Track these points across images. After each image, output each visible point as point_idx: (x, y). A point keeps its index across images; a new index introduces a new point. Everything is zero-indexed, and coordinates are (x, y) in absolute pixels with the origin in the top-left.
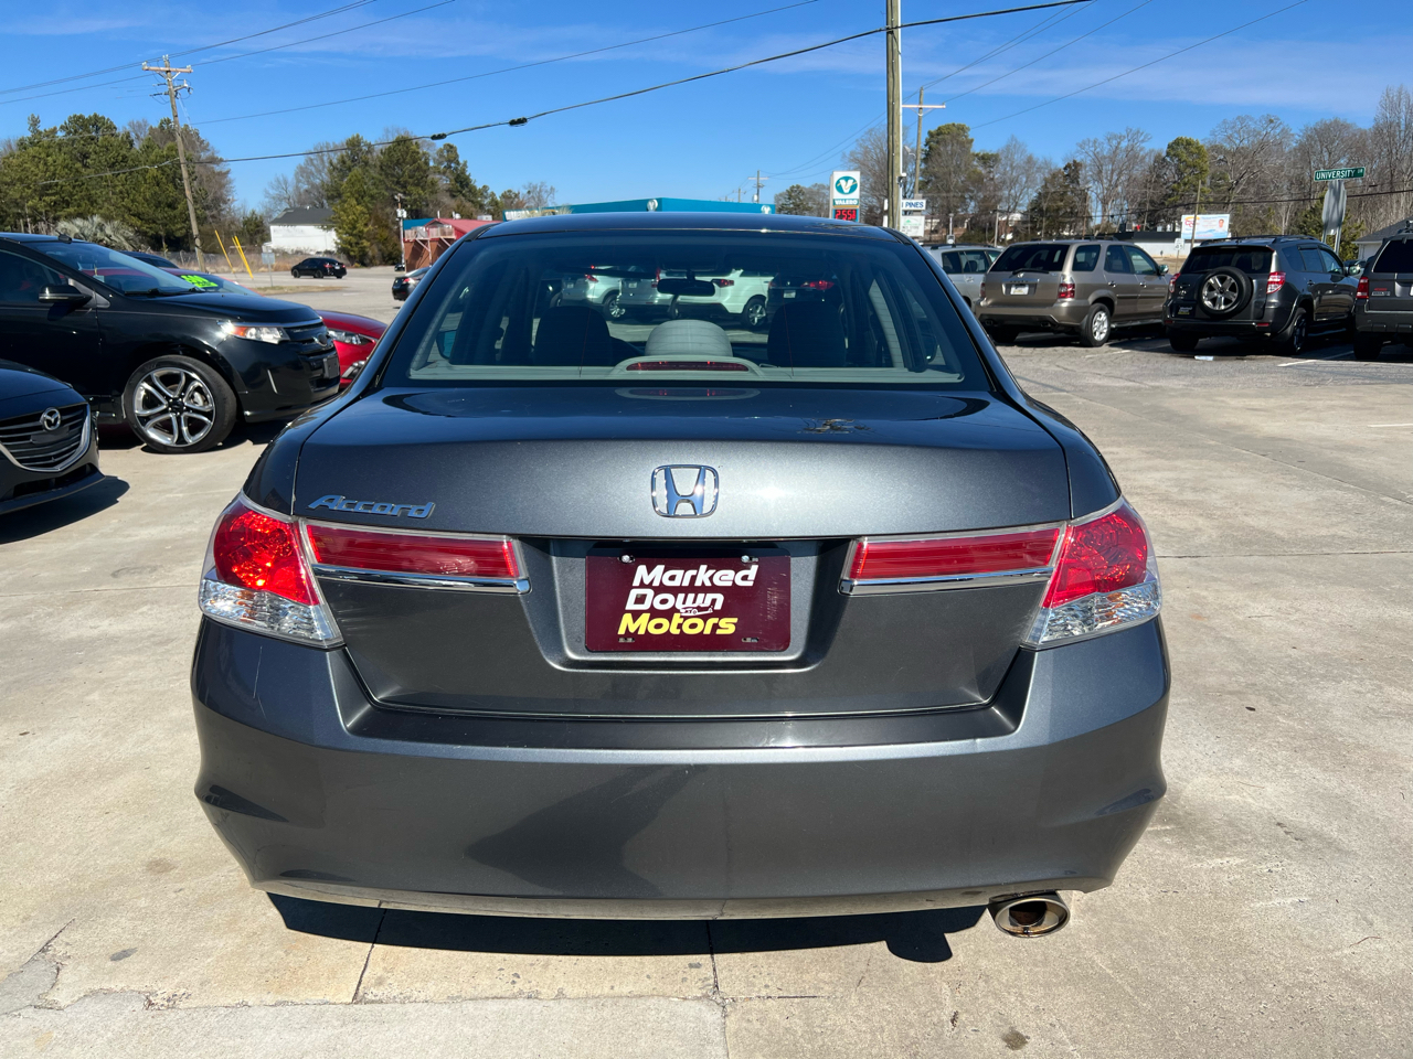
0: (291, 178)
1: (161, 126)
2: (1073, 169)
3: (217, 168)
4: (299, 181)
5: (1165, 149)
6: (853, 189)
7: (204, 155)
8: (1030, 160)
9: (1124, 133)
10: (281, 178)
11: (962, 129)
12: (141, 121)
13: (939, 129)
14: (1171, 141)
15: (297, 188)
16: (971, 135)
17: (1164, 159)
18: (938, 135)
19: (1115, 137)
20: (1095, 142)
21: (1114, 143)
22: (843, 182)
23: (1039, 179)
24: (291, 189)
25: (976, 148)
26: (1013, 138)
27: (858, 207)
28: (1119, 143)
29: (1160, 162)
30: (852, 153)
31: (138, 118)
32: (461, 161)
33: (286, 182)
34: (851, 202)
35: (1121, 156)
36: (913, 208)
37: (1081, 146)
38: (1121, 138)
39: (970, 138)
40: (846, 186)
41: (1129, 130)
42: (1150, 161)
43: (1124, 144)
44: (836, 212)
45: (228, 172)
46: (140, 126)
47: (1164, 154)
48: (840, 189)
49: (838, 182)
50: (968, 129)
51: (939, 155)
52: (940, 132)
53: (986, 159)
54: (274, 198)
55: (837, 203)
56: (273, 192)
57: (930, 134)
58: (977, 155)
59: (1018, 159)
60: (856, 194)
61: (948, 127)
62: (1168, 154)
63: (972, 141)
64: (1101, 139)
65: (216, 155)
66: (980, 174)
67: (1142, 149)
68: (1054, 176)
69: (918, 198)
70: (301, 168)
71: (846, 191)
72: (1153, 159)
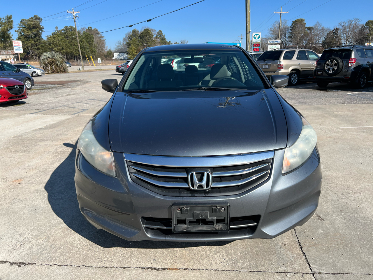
0: (122, 41)
1: (88, 29)
2: (336, 31)
3: (102, 39)
4: (124, 42)
5: (365, 24)
6: (259, 38)
7: (100, 36)
8: (323, 28)
9: (353, 20)
10: (119, 41)
11: (303, 20)
12: (84, 27)
13: (296, 20)
14: (367, 21)
15: (123, 44)
16: (305, 22)
17: (364, 27)
18: (295, 22)
19: (350, 21)
20: (344, 22)
21: (350, 22)
22: (256, 36)
23: (326, 34)
24: (121, 44)
25: (307, 26)
26: (318, 22)
27: (260, 43)
28: (351, 23)
29: (363, 27)
30: (271, 29)
31: (83, 27)
32: (163, 35)
33: (120, 42)
34: (258, 42)
35: (352, 26)
36: (277, 43)
37: (339, 24)
38: (352, 21)
39: (305, 23)
40: (257, 37)
41: (354, 19)
42: (360, 27)
43: (353, 23)
44: (254, 45)
45: (105, 40)
46: (84, 29)
47: (364, 25)
48: (255, 38)
49: (254, 36)
50: (305, 20)
51: (295, 28)
52: (296, 21)
53: (310, 29)
54: (117, 46)
55: (254, 42)
56: (117, 45)
57: (293, 22)
58: (307, 28)
59: (320, 28)
60: (260, 39)
61: (298, 20)
62: (366, 25)
63: (306, 23)
64: (346, 21)
65: (102, 36)
66: (308, 33)
67: (358, 24)
68: (330, 33)
69: (278, 40)
70: (124, 38)
71: (257, 38)
72: (361, 26)
